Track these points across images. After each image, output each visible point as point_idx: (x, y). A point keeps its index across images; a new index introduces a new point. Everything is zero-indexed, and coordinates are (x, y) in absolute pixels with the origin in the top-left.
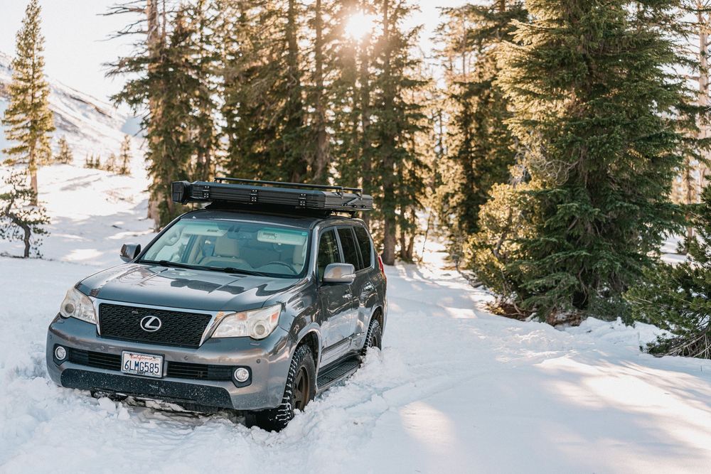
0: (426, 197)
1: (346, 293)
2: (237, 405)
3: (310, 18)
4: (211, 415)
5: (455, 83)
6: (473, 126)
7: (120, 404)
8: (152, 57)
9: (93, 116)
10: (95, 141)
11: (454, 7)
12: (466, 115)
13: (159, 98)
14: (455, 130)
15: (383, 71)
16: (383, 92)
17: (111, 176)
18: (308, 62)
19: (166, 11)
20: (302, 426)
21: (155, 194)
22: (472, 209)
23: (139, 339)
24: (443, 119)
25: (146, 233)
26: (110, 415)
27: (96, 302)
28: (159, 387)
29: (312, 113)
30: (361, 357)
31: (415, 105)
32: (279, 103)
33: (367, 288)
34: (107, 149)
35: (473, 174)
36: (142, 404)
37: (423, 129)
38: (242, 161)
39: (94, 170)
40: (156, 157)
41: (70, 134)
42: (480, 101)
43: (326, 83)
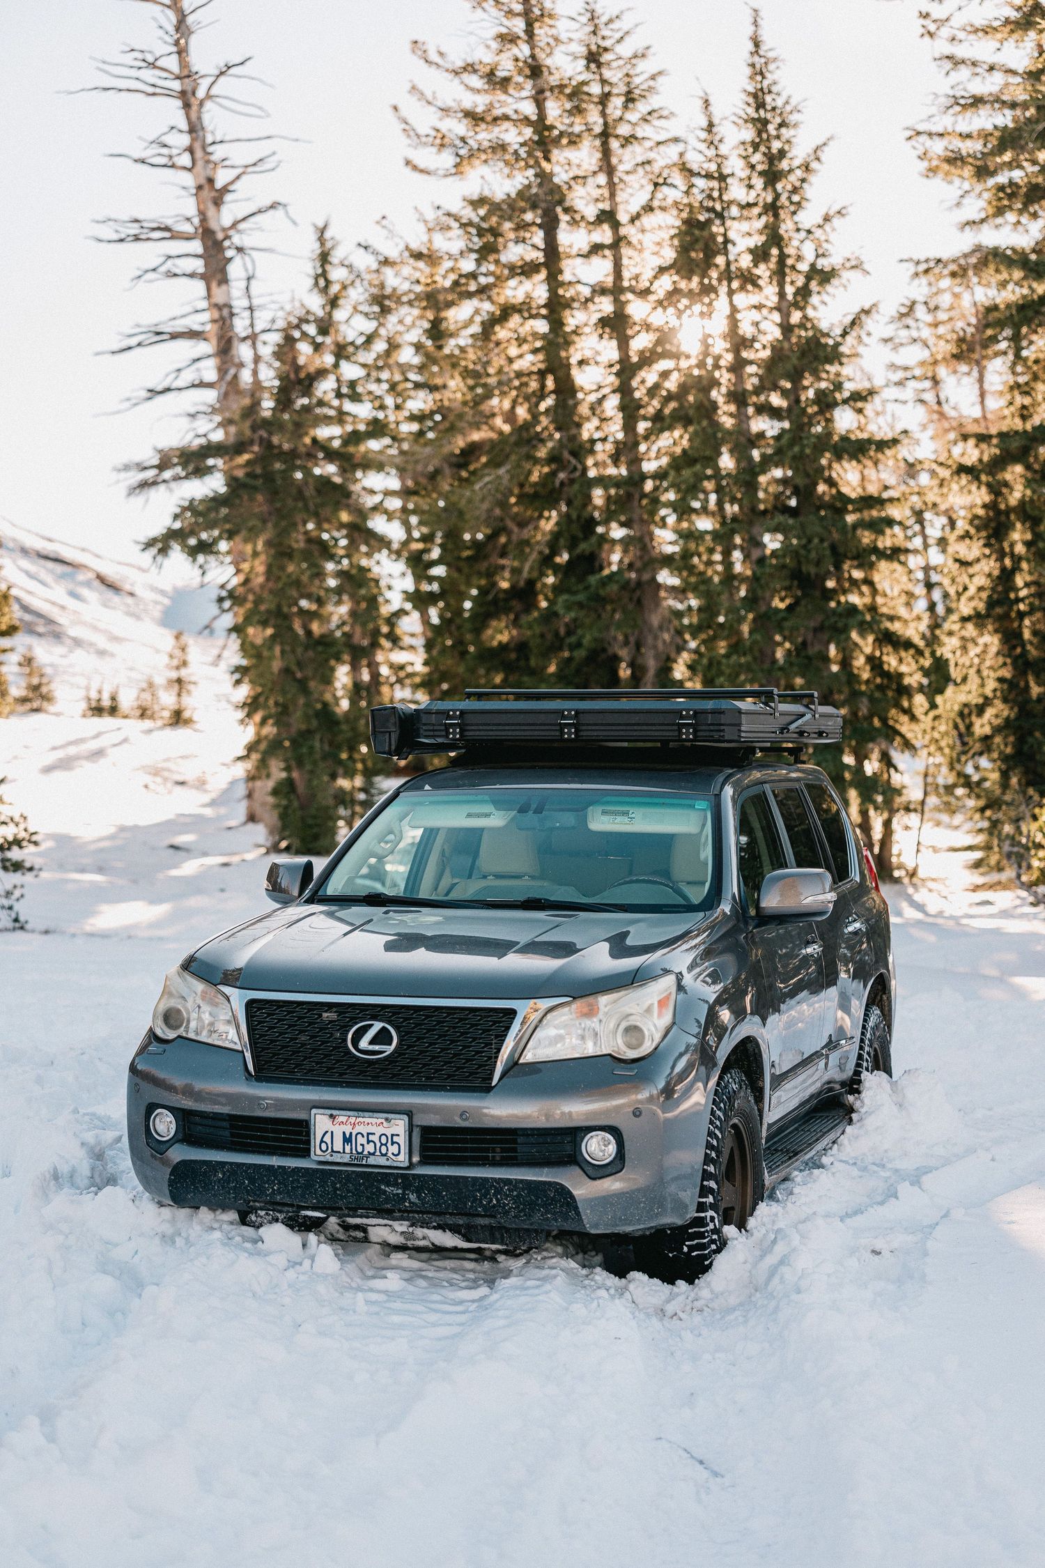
0: (913, 718)
1: (808, 943)
2: (594, 1223)
3: (599, 315)
4: (527, 1252)
5: (965, 437)
6: (1016, 536)
7: (312, 1238)
8: (232, 440)
9: (93, 595)
10: (102, 653)
11: (945, 256)
12: (998, 512)
13: (257, 536)
14: (971, 550)
15: (786, 425)
16: (790, 473)
17: (150, 731)
18: (603, 420)
19: (258, 329)
20: (748, 1266)
21: (263, 764)
22: (1030, 740)
23: (347, 1078)
24: (929, 531)
25: (249, 856)
26: (294, 1264)
27: (238, 998)
28: (404, 1189)
29: (621, 540)
30: (851, 1098)
31: (871, 497)
32: (542, 523)
33: (850, 929)
34: (131, 669)
35: (1025, 653)
36: (360, 1235)
37: (895, 553)
38: (461, 669)
39: (107, 722)
40: (261, 675)
41: (43, 641)
42: (1029, 475)
43: (649, 466)
